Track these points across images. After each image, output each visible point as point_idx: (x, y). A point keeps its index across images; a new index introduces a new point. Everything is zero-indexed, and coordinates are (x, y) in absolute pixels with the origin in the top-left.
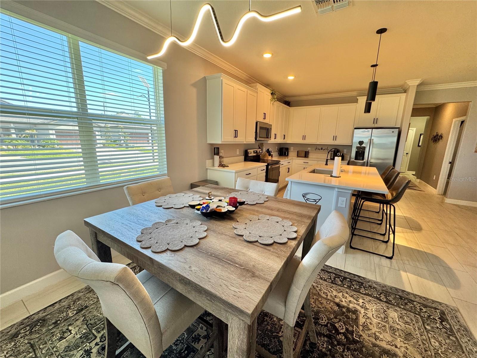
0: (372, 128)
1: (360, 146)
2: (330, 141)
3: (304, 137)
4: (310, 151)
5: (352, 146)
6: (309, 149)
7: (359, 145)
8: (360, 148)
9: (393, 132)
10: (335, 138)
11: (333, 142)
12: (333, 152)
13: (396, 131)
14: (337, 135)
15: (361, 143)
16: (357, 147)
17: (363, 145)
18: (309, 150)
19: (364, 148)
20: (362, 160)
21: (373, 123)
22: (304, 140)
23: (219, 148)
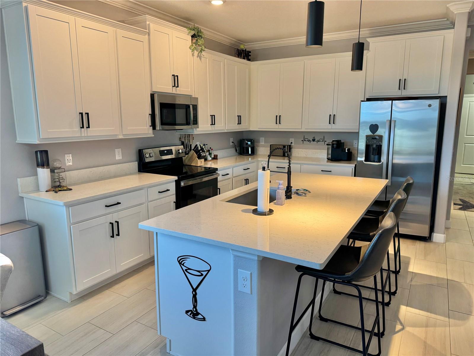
0: (392, 99)
1: (372, 134)
2: (323, 126)
3: (278, 120)
4: (293, 144)
5: (358, 133)
6: (292, 140)
7: (370, 133)
8: (373, 138)
9: (430, 106)
10: (332, 119)
11: (330, 126)
12: (330, 147)
13: (436, 103)
15: (374, 128)
16: (367, 136)
17: (378, 133)
18: (291, 143)
19: (381, 137)
20: (377, 162)
21: (399, 89)
22: (280, 123)
23: (46, 152)
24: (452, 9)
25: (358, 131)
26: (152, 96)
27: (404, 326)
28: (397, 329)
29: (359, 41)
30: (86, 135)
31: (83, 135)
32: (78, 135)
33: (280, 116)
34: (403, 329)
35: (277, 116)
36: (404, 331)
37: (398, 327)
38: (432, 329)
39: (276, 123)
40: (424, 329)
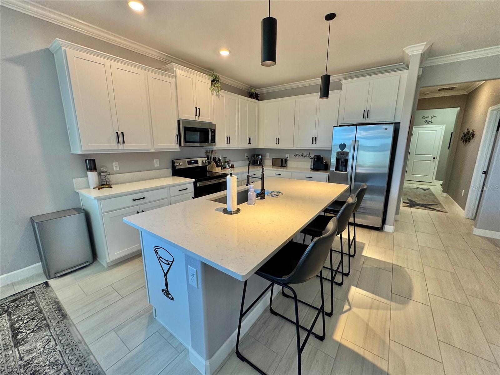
0: (357, 125)
1: (341, 151)
2: (308, 145)
3: (277, 141)
4: (288, 158)
5: (331, 150)
6: (288, 155)
7: (339, 150)
8: (341, 154)
9: (386, 129)
10: (314, 140)
11: (312, 145)
12: (313, 160)
13: (391, 128)
14: (317, 137)
15: (343, 146)
16: (338, 153)
17: (346, 150)
18: (287, 157)
19: (347, 153)
20: (344, 171)
21: (364, 118)
22: (278, 143)
23: (94, 160)
24: (407, 52)
25: (331, 149)
26: (179, 122)
27: (351, 306)
28: (345, 309)
29: (326, 74)
30: (122, 148)
31: (120, 148)
32: (116, 148)
33: (279, 138)
34: (350, 309)
35: (276, 138)
36: (350, 311)
37: (346, 307)
38: (375, 311)
39: (276, 143)
40: (368, 311)
